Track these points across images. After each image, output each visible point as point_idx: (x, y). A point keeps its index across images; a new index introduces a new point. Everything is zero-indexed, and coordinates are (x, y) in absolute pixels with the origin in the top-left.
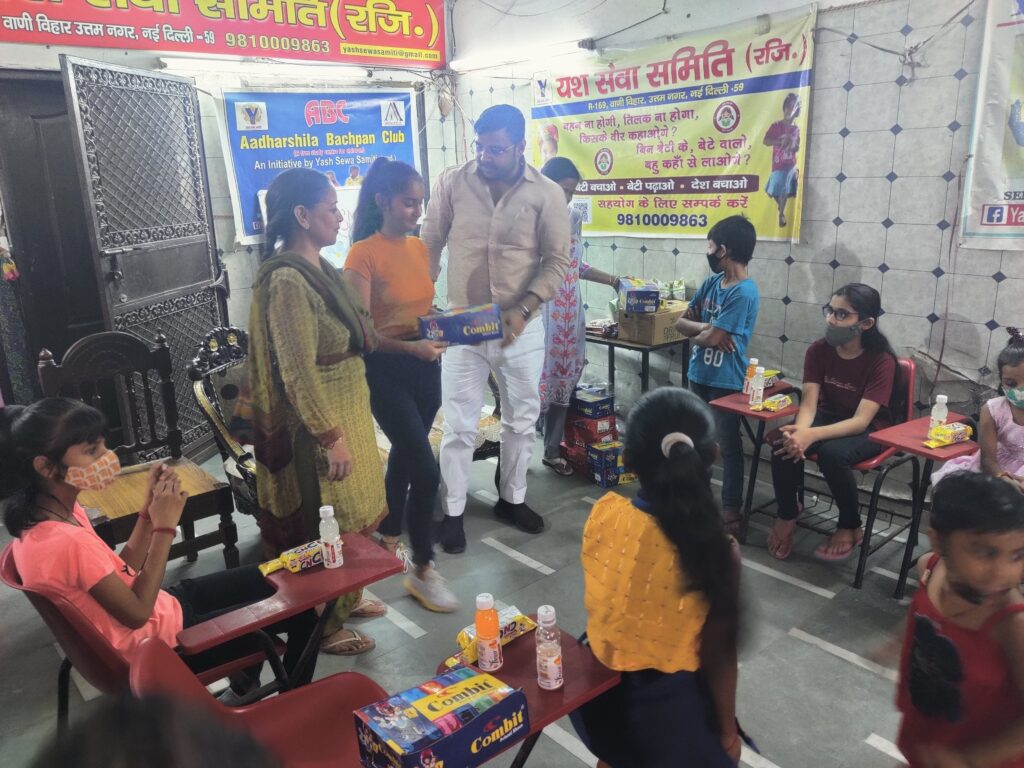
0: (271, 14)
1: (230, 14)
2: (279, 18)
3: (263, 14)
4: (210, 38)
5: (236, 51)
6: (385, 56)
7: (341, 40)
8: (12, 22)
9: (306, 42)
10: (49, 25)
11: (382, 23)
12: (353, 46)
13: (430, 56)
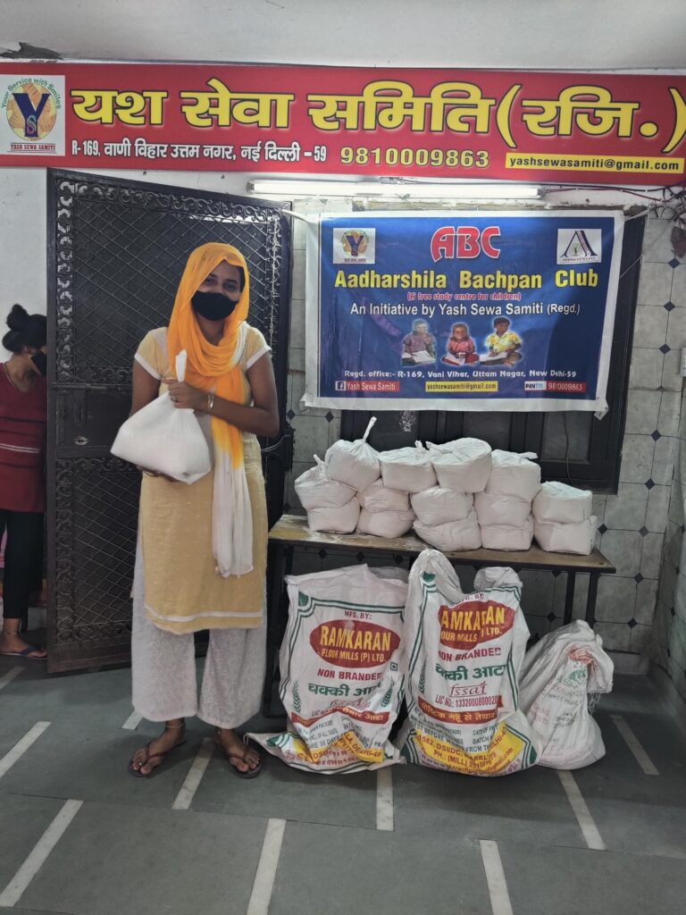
0: (408, 120)
1: (352, 123)
2: (418, 124)
3: (397, 121)
4: (321, 154)
5: (353, 169)
6: (580, 168)
7: (509, 149)
8: (112, 149)
9: (452, 155)
10: (146, 149)
11: (583, 121)
12: (528, 156)
13: (664, 166)
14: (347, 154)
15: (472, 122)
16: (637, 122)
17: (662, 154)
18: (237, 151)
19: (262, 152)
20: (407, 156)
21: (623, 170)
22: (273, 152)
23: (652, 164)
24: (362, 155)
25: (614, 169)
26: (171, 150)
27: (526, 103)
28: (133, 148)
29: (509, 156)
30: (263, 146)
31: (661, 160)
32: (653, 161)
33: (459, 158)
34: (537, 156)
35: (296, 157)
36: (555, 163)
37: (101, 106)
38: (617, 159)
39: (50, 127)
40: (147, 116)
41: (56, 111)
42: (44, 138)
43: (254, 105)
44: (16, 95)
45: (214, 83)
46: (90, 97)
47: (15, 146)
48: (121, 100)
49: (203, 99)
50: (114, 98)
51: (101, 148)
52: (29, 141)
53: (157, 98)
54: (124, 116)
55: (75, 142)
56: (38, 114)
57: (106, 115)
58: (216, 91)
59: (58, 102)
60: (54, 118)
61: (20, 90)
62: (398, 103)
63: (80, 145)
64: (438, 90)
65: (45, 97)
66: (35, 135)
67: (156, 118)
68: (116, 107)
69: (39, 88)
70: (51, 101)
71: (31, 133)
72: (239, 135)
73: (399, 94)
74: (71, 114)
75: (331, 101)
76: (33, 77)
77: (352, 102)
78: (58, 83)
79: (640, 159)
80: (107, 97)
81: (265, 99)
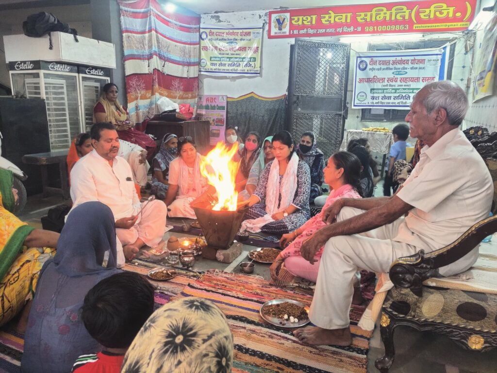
0: (385, 18)
1: (368, 20)
2: (388, 19)
3: (382, 18)
5: (369, 32)
6: (436, 28)
7: (415, 24)
8: (302, 32)
9: (398, 27)
10: (311, 31)
11: (438, 14)
12: (420, 25)
13: (463, 25)
14: (367, 29)
15: (404, 17)
16: (455, 12)
17: (462, 21)
18: (336, 30)
19: (343, 30)
20: (384, 28)
21: (450, 27)
22: (345, 29)
23: (459, 25)
24: (371, 29)
25: (447, 27)
26: (317, 31)
27: (420, 10)
28: (307, 31)
29: (415, 26)
30: (343, 28)
31: (462, 23)
32: (459, 24)
33: (400, 27)
34: (423, 25)
35: (352, 30)
36: (429, 27)
37: (299, 20)
38: (448, 24)
39: (285, 27)
40: (311, 22)
41: (287, 22)
42: (283, 30)
43: (341, 17)
44: (277, 19)
45: (330, 12)
46: (296, 18)
47: (275, 33)
48: (305, 18)
49: (327, 16)
50: (303, 18)
51: (299, 32)
52: (279, 31)
53: (314, 17)
54: (305, 23)
55: (292, 31)
56: (282, 24)
57: (300, 23)
58: (330, 14)
59: (288, 19)
60: (286, 24)
61: (278, 18)
62: (382, 13)
63: (293, 31)
64: (394, 9)
65: (284, 19)
66: (281, 29)
67: (314, 22)
68: (303, 20)
69: (283, 17)
70: (286, 20)
71: (280, 29)
72: (337, 25)
73: (382, 10)
74: (291, 23)
75: (363, 14)
76: (281, 14)
77: (369, 14)
78: (288, 15)
79: (455, 24)
80: (301, 18)
81: (344, 15)
